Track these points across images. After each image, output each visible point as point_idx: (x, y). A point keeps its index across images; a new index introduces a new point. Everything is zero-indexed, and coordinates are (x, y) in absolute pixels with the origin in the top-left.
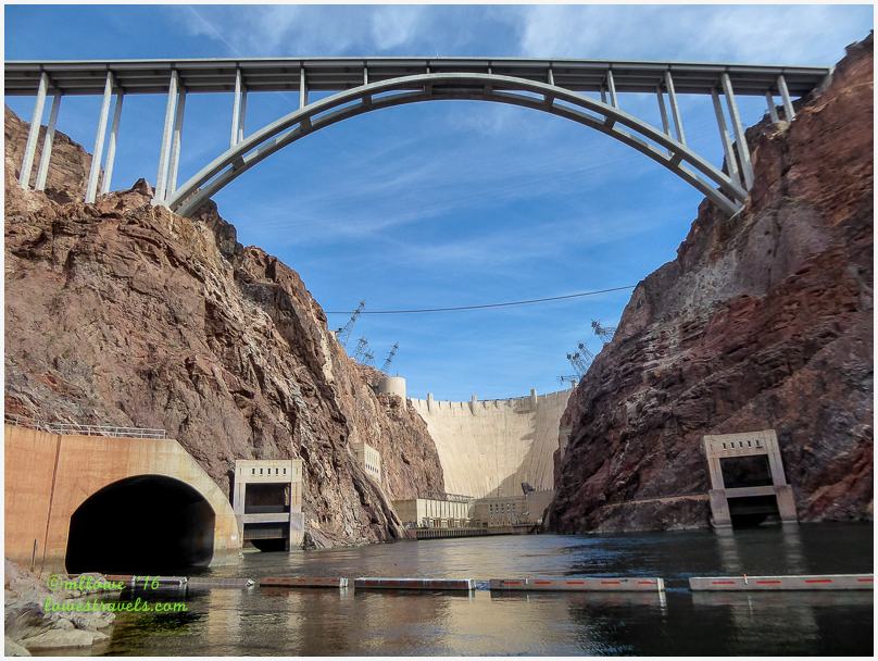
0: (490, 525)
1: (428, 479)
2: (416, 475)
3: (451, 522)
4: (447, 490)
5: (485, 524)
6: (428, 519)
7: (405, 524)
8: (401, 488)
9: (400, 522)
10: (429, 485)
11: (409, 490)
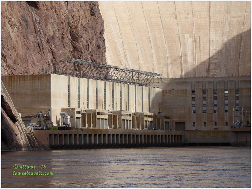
0: (189, 127)
1: (74, 38)
2: (51, 29)
3: (114, 118)
4: (110, 59)
5: (181, 125)
6: (71, 111)
7: (26, 120)
8: (21, 52)
9: (19, 116)
10: (75, 48)
11: (35, 57)
